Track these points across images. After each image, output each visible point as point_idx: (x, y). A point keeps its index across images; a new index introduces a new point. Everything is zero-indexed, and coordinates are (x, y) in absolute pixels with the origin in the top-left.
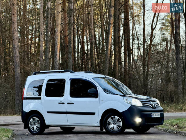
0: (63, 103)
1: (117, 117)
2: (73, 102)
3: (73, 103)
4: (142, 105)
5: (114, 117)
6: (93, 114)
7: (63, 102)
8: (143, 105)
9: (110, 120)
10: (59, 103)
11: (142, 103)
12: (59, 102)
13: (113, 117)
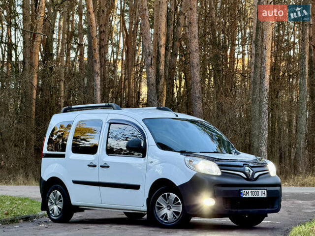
0: (95, 166)
1: (173, 196)
2: (108, 165)
3: (108, 167)
4: (220, 174)
5: (168, 195)
6: (137, 187)
7: (94, 164)
8: (222, 172)
9: (160, 199)
10: (89, 166)
11: (221, 169)
12: (89, 163)
13: (166, 194)
